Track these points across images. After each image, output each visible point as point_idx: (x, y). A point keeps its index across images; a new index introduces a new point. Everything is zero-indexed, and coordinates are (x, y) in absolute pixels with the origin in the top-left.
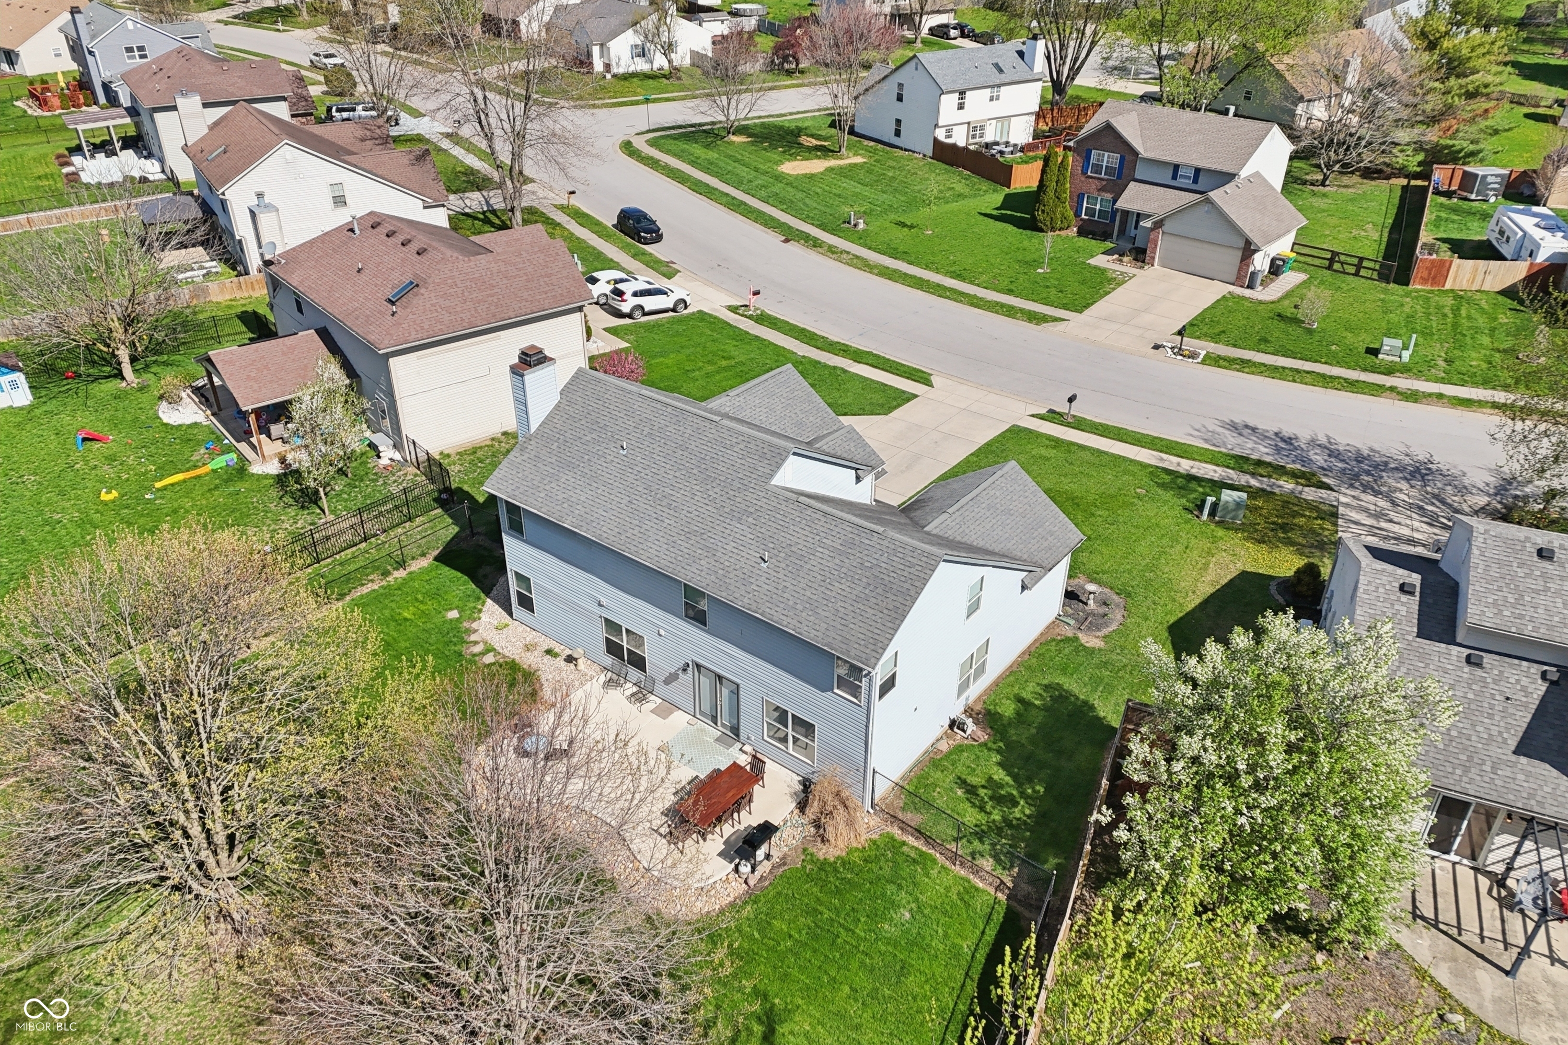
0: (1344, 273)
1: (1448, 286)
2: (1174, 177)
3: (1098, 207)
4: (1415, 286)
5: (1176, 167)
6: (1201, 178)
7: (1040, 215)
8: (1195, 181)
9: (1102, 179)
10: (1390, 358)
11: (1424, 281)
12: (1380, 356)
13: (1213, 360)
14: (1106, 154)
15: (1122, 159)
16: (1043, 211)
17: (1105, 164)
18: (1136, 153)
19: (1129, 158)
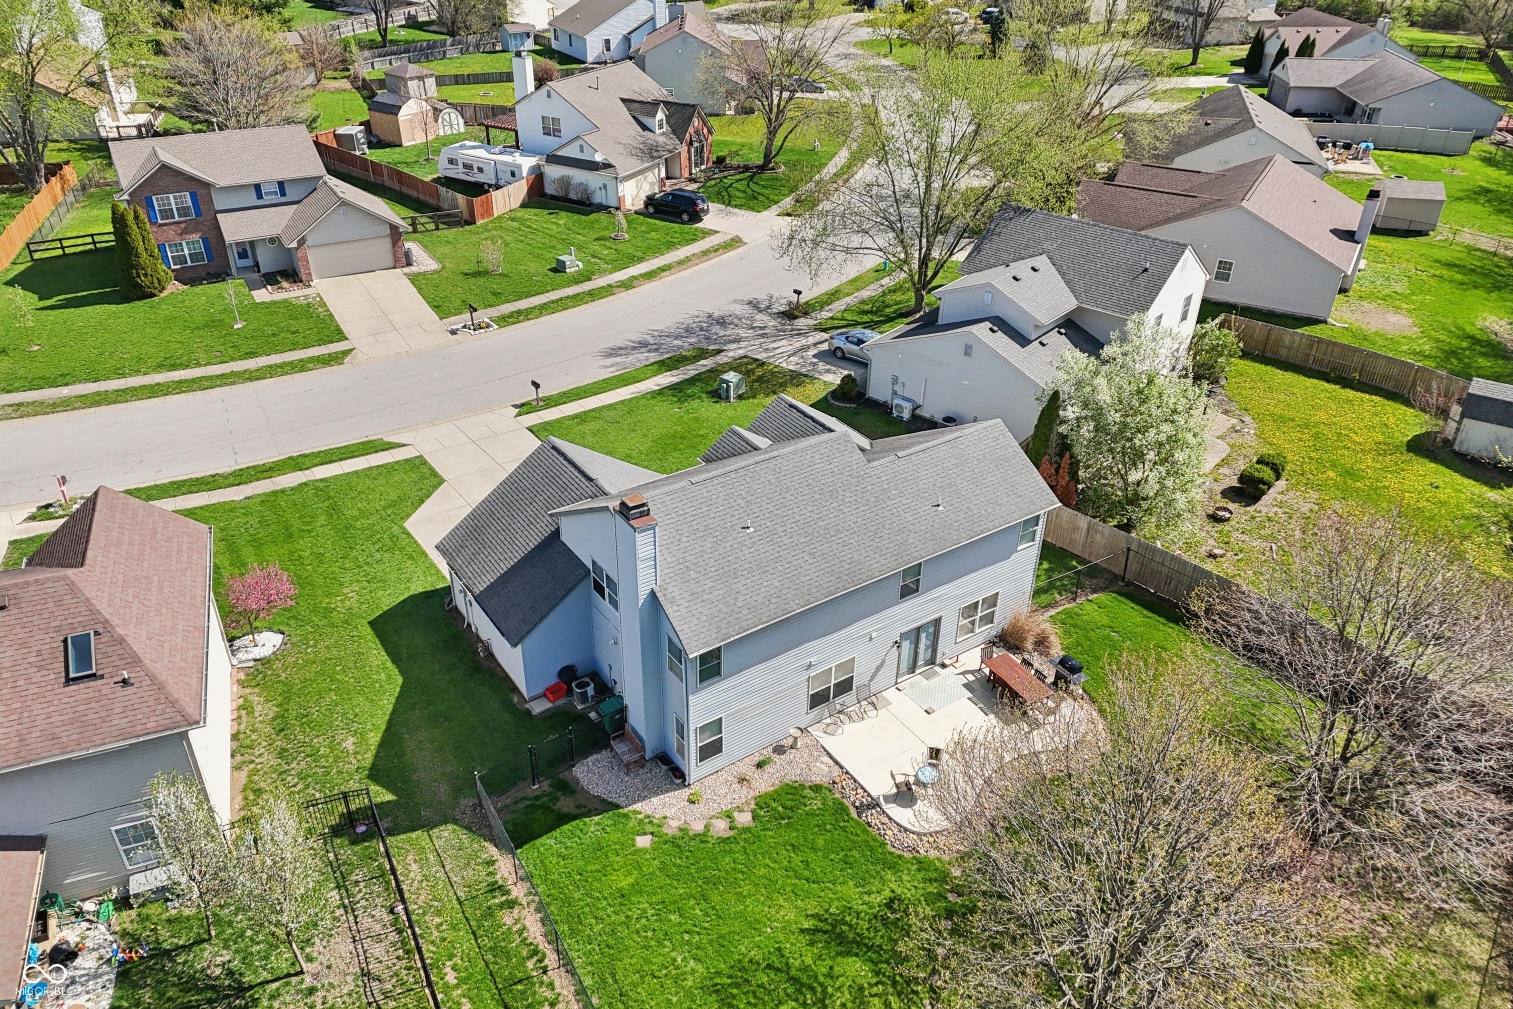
0: (427, 231)
1: (496, 215)
2: (260, 196)
3: (186, 252)
4: (480, 222)
5: (257, 187)
6: (288, 190)
7: (143, 281)
8: (283, 194)
9: (179, 223)
10: (573, 270)
11: (483, 217)
12: (568, 270)
13: (504, 321)
14: (171, 196)
15: (193, 196)
16: (146, 275)
17: (174, 207)
18: (207, 185)
19: (200, 192)
